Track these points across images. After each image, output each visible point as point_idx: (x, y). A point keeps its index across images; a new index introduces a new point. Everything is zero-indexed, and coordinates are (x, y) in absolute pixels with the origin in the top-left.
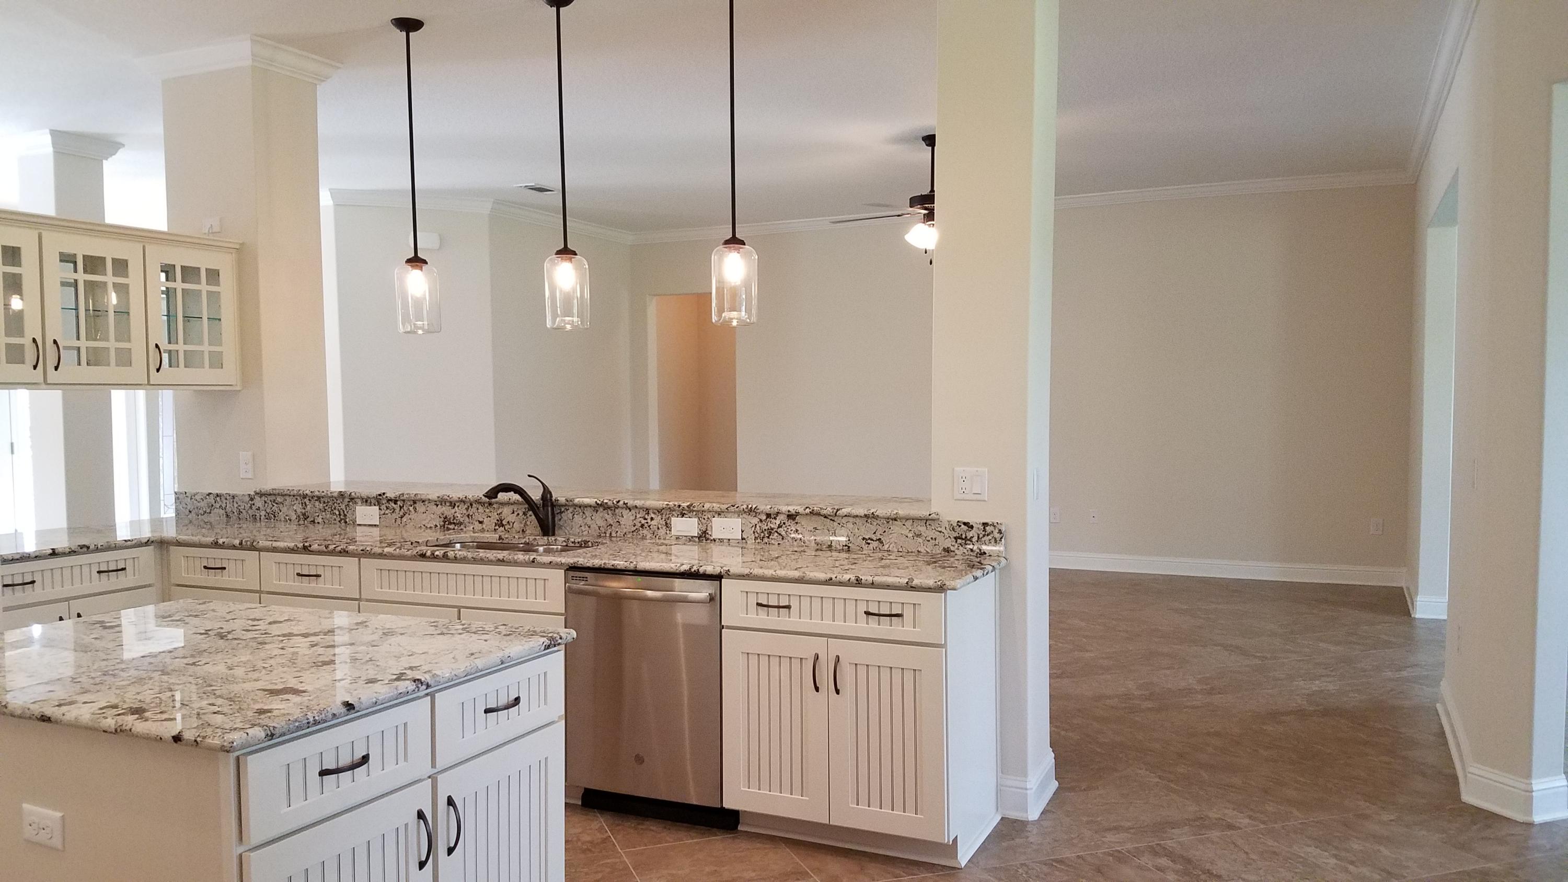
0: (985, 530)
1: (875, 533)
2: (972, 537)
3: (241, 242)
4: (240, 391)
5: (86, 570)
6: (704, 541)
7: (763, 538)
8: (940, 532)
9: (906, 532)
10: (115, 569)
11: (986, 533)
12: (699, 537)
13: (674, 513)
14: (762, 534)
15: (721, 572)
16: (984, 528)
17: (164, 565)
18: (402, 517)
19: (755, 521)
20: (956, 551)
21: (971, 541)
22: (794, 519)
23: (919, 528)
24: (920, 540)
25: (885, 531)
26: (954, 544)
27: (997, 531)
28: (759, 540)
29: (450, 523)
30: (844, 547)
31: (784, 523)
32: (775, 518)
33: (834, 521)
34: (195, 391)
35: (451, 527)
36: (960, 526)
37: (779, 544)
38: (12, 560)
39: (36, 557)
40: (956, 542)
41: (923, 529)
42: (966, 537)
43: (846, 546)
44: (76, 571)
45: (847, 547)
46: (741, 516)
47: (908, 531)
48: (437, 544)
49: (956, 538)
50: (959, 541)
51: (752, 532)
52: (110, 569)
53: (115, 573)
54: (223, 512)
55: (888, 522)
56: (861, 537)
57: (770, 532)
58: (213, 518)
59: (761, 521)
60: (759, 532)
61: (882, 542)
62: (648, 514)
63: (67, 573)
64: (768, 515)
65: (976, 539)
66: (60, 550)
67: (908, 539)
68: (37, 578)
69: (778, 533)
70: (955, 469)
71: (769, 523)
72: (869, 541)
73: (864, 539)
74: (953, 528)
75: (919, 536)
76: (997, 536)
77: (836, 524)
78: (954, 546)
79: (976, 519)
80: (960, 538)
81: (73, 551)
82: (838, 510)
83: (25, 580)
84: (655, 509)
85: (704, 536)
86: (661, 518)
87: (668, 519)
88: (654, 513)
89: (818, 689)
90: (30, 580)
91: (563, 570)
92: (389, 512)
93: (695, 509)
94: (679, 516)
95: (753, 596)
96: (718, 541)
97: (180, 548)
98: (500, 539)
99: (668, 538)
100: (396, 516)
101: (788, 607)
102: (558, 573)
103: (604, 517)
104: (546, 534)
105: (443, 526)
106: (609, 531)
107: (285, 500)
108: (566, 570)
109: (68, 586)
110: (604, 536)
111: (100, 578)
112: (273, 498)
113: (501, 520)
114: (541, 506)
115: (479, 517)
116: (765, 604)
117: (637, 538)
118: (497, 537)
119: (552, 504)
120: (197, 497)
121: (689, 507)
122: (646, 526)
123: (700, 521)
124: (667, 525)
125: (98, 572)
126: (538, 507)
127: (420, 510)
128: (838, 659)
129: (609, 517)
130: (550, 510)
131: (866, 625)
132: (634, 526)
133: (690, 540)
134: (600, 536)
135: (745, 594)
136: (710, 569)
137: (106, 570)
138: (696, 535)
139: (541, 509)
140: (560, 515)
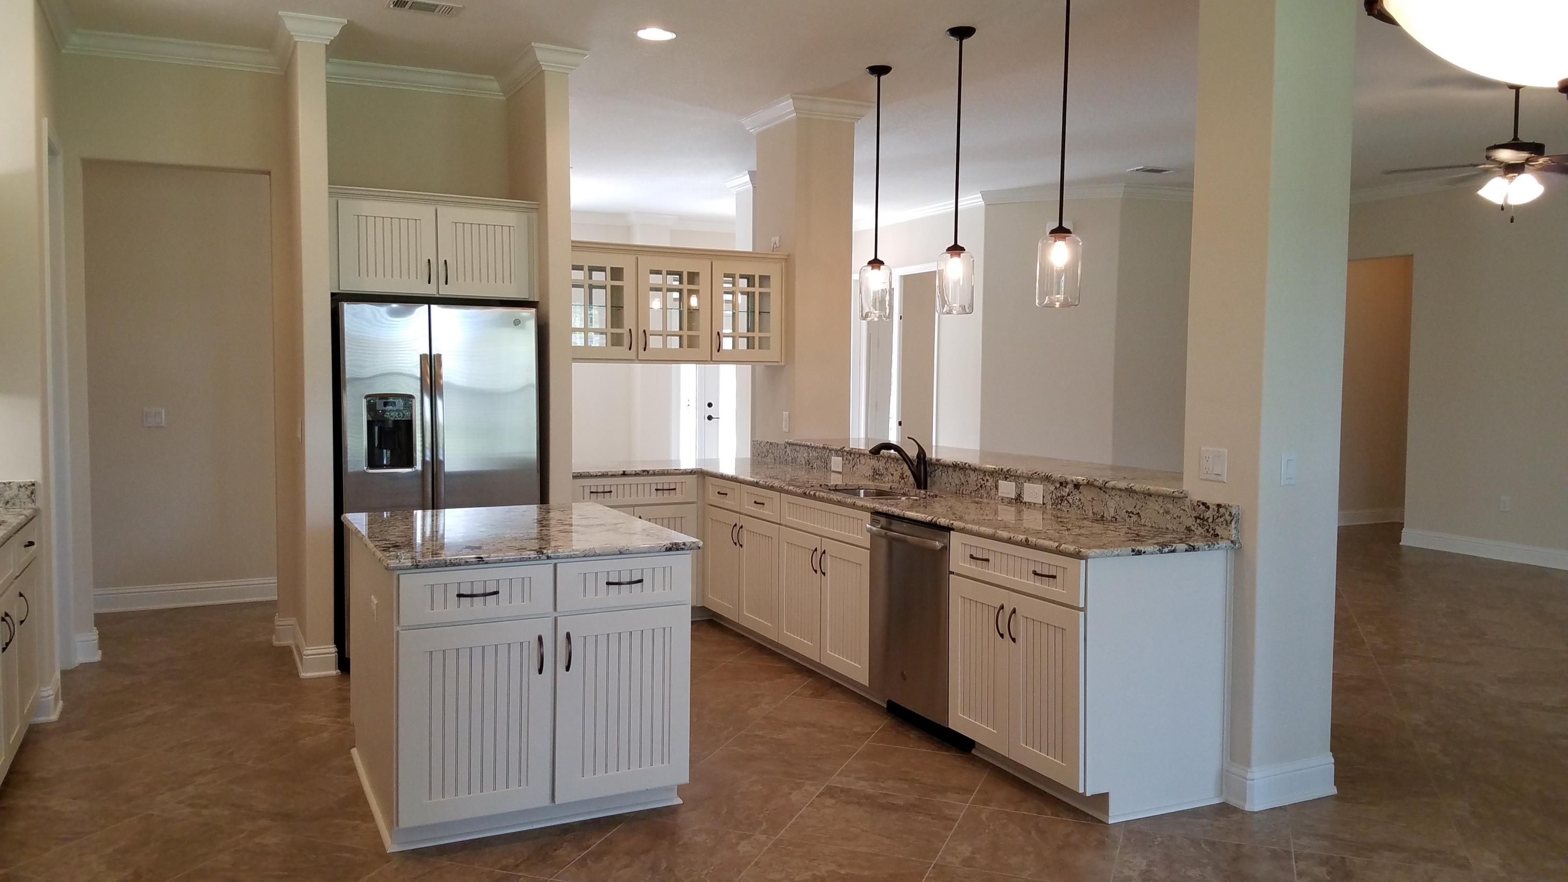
0: (1218, 512)
1: (1135, 507)
2: (1208, 518)
3: (787, 254)
4: (784, 366)
5: (647, 487)
6: (1019, 503)
7: (1057, 504)
8: (1184, 510)
9: (1157, 508)
10: (668, 488)
11: (1220, 515)
12: (1016, 499)
13: (1001, 476)
14: (1057, 501)
15: (948, 525)
16: (1218, 509)
17: (703, 487)
18: (853, 467)
19: (1052, 488)
20: (1196, 530)
21: (1207, 522)
22: (1078, 489)
23: (1168, 505)
24: (1168, 517)
25: (1143, 506)
26: (1194, 523)
27: (1228, 513)
28: (1054, 506)
29: (877, 474)
30: (1113, 519)
31: (1072, 492)
32: (1066, 487)
33: (1106, 492)
34: (765, 366)
35: (877, 477)
36: (1199, 506)
37: (1068, 511)
38: (596, 476)
39: (612, 475)
40: (1196, 521)
41: (1171, 506)
42: (1204, 517)
43: (1114, 517)
44: (641, 487)
45: (1115, 519)
46: (1043, 483)
47: (1160, 507)
48: (846, 488)
49: (1196, 518)
50: (1198, 520)
51: (1050, 498)
52: (665, 488)
53: (668, 491)
54: (773, 456)
55: (1145, 497)
56: (1125, 510)
57: (1062, 498)
58: (768, 460)
59: (1056, 488)
60: (1054, 498)
61: (1140, 516)
62: (985, 476)
63: (634, 488)
64: (1061, 484)
65: (1212, 520)
66: (629, 472)
67: (1159, 515)
68: (613, 489)
69: (1067, 500)
70: (1202, 448)
71: (1061, 491)
72: (1131, 515)
73: (1127, 512)
74: (1194, 508)
75: (1167, 512)
76: (1228, 518)
77: (1107, 496)
78: (1194, 525)
79: (1212, 500)
80: (1198, 518)
81: (637, 473)
82: (1106, 483)
83: (606, 490)
84: (989, 472)
85: (1019, 499)
86: (993, 481)
87: (997, 481)
88: (989, 476)
89: (1002, 636)
90: (609, 490)
91: (870, 514)
92: (847, 462)
93: (1012, 474)
94: (1004, 479)
95: (968, 548)
96: (1027, 504)
97: (710, 478)
98: (891, 488)
99: (996, 498)
100: (851, 466)
101: (988, 560)
102: (868, 516)
103: (958, 477)
104: (919, 487)
105: (873, 476)
106: (962, 488)
107: (800, 449)
108: (871, 513)
109: (634, 497)
110: (958, 493)
111: (657, 493)
112: (794, 447)
113: (902, 474)
114: (916, 464)
115: (891, 470)
116: (975, 556)
117: (978, 497)
118: (889, 486)
119: (925, 463)
120: (762, 445)
121: (1008, 471)
122: (983, 485)
123: (1016, 485)
124: (997, 487)
125: (656, 489)
126: (912, 464)
127: (863, 462)
128: (1014, 611)
129: (961, 476)
130: (923, 468)
131: (1033, 583)
132: (977, 485)
133: (1010, 502)
134: (956, 493)
135: (963, 545)
136: (943, 521)
137: (661, 488)
138: (1014, 497)
139: (915, 466)
140: (931, 473)
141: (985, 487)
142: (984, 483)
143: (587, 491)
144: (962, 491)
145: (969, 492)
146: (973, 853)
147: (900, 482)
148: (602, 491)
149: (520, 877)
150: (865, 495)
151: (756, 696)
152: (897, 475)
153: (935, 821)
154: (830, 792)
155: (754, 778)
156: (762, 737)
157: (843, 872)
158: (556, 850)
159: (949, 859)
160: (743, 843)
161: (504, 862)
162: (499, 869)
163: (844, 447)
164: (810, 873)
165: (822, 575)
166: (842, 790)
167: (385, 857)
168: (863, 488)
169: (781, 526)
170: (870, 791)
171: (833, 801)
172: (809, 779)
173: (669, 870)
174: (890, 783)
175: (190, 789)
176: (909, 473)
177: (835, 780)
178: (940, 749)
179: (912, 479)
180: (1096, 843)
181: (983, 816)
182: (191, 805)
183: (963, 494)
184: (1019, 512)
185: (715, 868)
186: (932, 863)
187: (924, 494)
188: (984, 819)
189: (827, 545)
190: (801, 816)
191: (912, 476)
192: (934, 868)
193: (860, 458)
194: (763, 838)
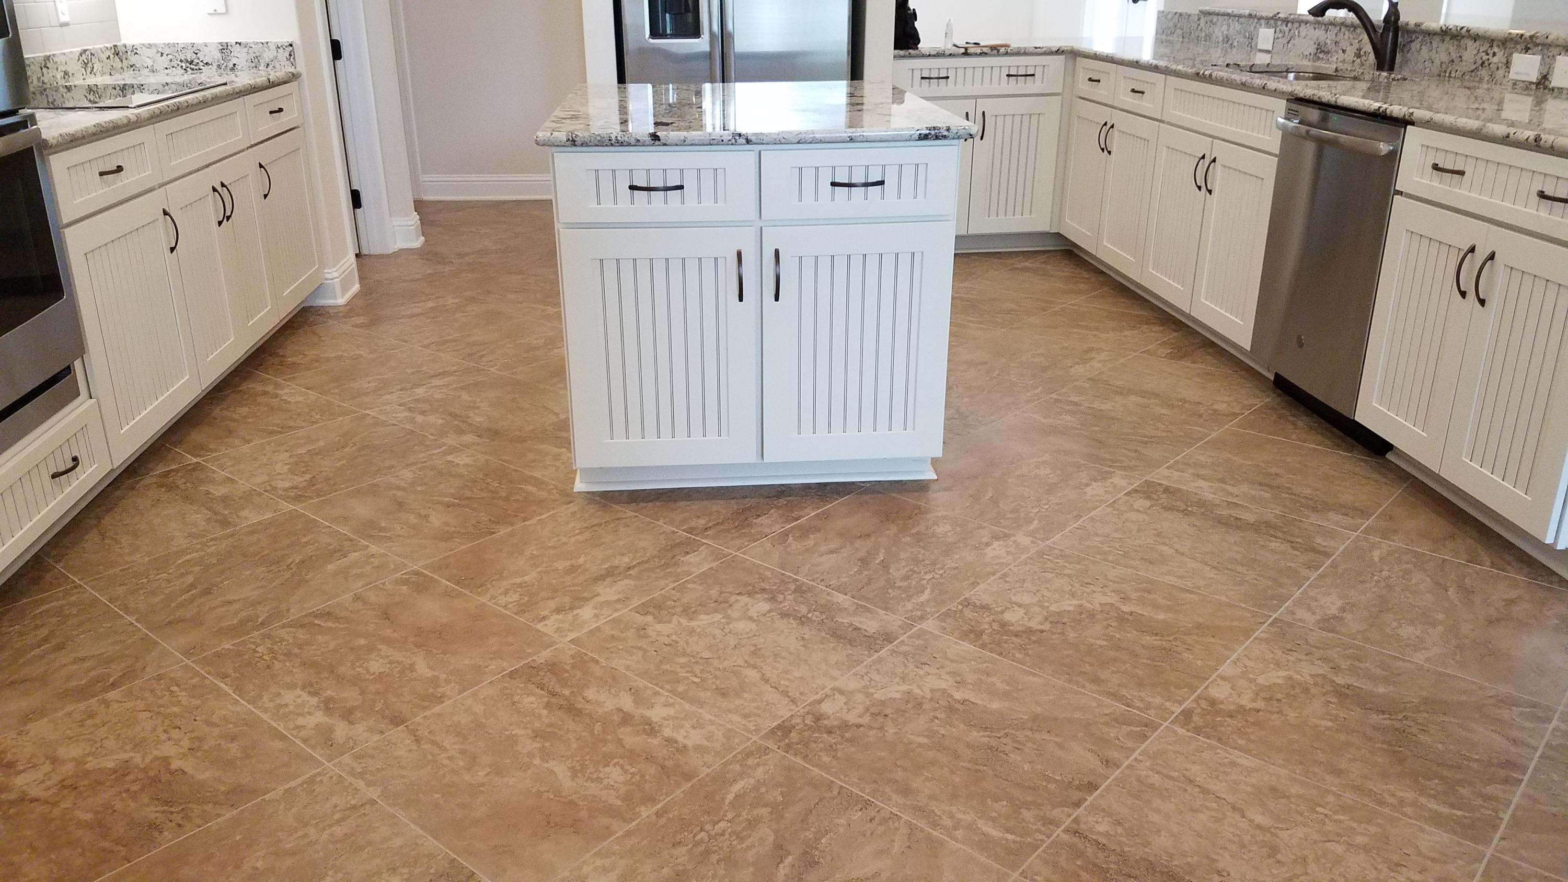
5: (996, 71)
6: (1542, 90)
10: (1024, 73)
12: (1538, 84)
13: (1518, 45)
15: (1405, 116)
17: (1070, 73)
18: (1288, 43)
29: (1319, 50)
35: (1321, 56)
38: (929, 55)
39: (950, 55)
44: (987, 72)
48: (1268, 70)
52: (1019, 73)
53: (1024, 78)
54: (1181, 30)
62: (1492, 46)
63: (978, 72)
66: (973, 51)
68: (951, 74)
81: (984, 52)
83: (941, 76)
84: (1500, 41)
85: (1543, 82)
86: (1504, 54)
87: (1511, 54)
88: (1498, 46)
89: (1463, 294)
90: (945, 75)
91: (1285, 101)
92: (1280, 35)
93: (1538, 41)
94: (1524, 51)
95: (1432, 153)
96: (1556, 90)
97: (1083, 59)
98: (1336, 70)
99: (1504, 82)
100: (1285, 41)
101: (1462, 173)
102: (1281, 105)
103: (1447, 49)
104: (1380, 67)
105: (1316, 54)
106: (1450, 69)
107: (1218, 20)
108: (1288, 100)
109: (977, 85)
110: (1443, 75)
111: (1008, 81)
112: (1211, 17)
113: (1359, 50)
114: (1381, 31)
115: (1344, 44)
116: (1440, 166)
117: (1474, 81)
118: (1335, 67)
119: (1397, 29)
120: (1170, 16)
121: (1531, 37)
122: (1486, 64)
123: (1543, 59)
124: (1508, 64)
125: (1007, 75)
126: (1375, 31)
127: (1303, 34)
128: (1492, 257)
129: (1452, 49)
130: (1392, 38)
131: (1535, 212)
132: (1475, 63)
133: (1527, 87)
134: (1439, 75)
135: (1425, 149)
136: (1397, 110)
137: (1015, 73)
138: (1534, 81)
139: (1379, 34)
140: (1404, 45)
141: (1489, 64)
142: (1488, 59)
143: (917, 76)
144: (1450, 73)
145: (1461, 74)
146: (1343, 610)
147: (1354, 61)
148: (937, 76)
149: (703, 544)
150: (1296, 78)
151: (1090, 350)
152: (1351, 51)
153: (1296, 552)
154: (1148, 491)
155: (1047, 457)
156: (1076, 404)
157: (1125, 608)
158: (759, 516)
159: (1302, 613)
160: (996, 544)
161: (693, 524)
162: (684, 531)
163: (1278, 13)
164: (1075, 602)
165: (1208, 194)
166: (1167, 490)
167: (568, 496)
168: (1293, 70)
169: (1162, 124)
170: (1209, 496)
171: (1147, 503)
172: (1120, 468)
173: (885, 565)
174: (1244, 488)
175: (420, 391)
176: (1368, 48)
177: (1162, 475)
178: (1339, 447)
179: (1372, 57)
180: (1556, 622)
181: (1376, 555)
182: (410, 410)
183: (1450, 77)
184: (1539, 102)
185: (945, 572)
186: (1271, 616)
187: (1386, 77)
188: (1376, 559)
189: (1221, 151)
190: (1092, 519)
191: (1372, 53)
192: (1271, 625)
193: (1301, 28)
194: (1025, 541)
